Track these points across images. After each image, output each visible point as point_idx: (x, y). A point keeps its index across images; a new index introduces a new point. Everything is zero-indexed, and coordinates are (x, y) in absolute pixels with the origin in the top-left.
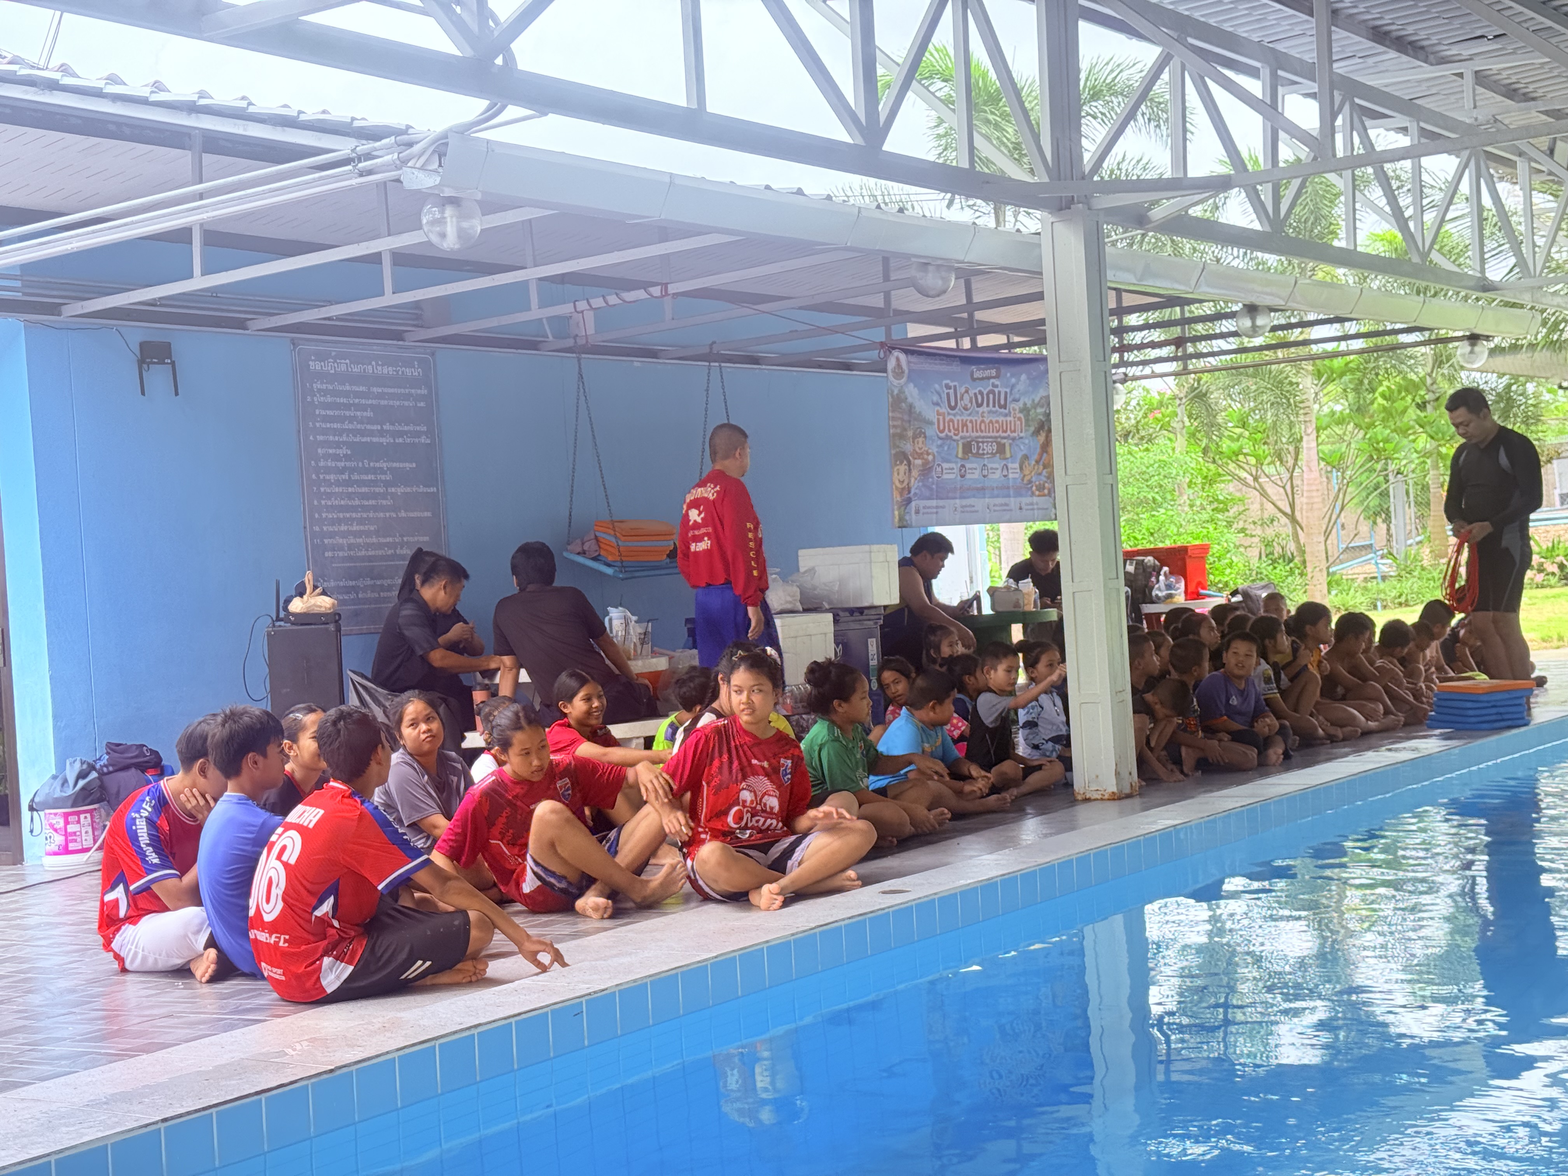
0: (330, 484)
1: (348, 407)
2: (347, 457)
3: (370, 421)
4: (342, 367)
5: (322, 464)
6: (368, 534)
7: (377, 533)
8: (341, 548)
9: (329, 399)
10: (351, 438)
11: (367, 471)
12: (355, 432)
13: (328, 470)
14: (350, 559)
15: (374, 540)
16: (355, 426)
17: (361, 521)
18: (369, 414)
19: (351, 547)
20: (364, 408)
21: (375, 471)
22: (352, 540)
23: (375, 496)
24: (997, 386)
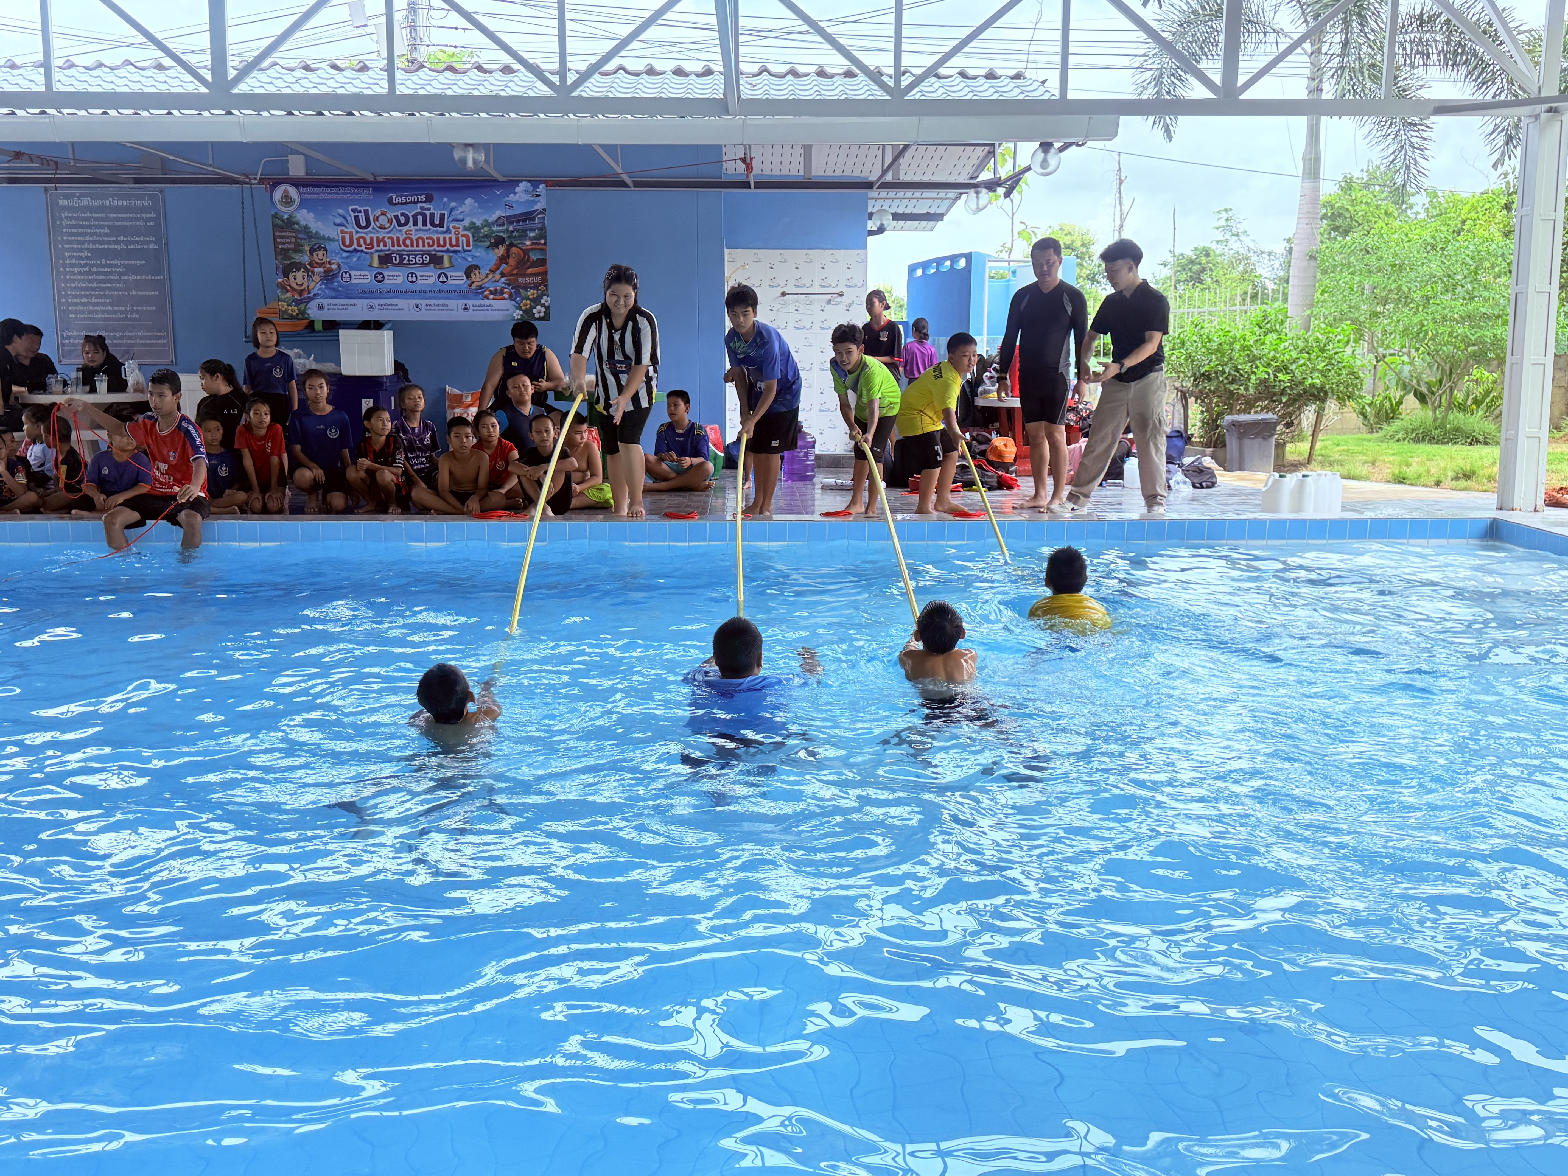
0: (74, 274)
1: (89, 227)
2: (87, 258)
3: (106, 235)
4: (85, 202)
5: (68, 262)
6: (104, 304)
7: (112, 304)
8: (83, 312)
9: (73, 222)
10: (91, 246)
11: (104, 266)
12: (94, 242)
13: (72, 265)
14: (90, 319)
15: (110, 308)
16: (95, 238)
17: (98, 297)
18: (106, 231)
19: (90, 312)
20: (103, 227)
21: (110, 266)
22: (91, 308)
23: (111, 281)
24: (429, 209)
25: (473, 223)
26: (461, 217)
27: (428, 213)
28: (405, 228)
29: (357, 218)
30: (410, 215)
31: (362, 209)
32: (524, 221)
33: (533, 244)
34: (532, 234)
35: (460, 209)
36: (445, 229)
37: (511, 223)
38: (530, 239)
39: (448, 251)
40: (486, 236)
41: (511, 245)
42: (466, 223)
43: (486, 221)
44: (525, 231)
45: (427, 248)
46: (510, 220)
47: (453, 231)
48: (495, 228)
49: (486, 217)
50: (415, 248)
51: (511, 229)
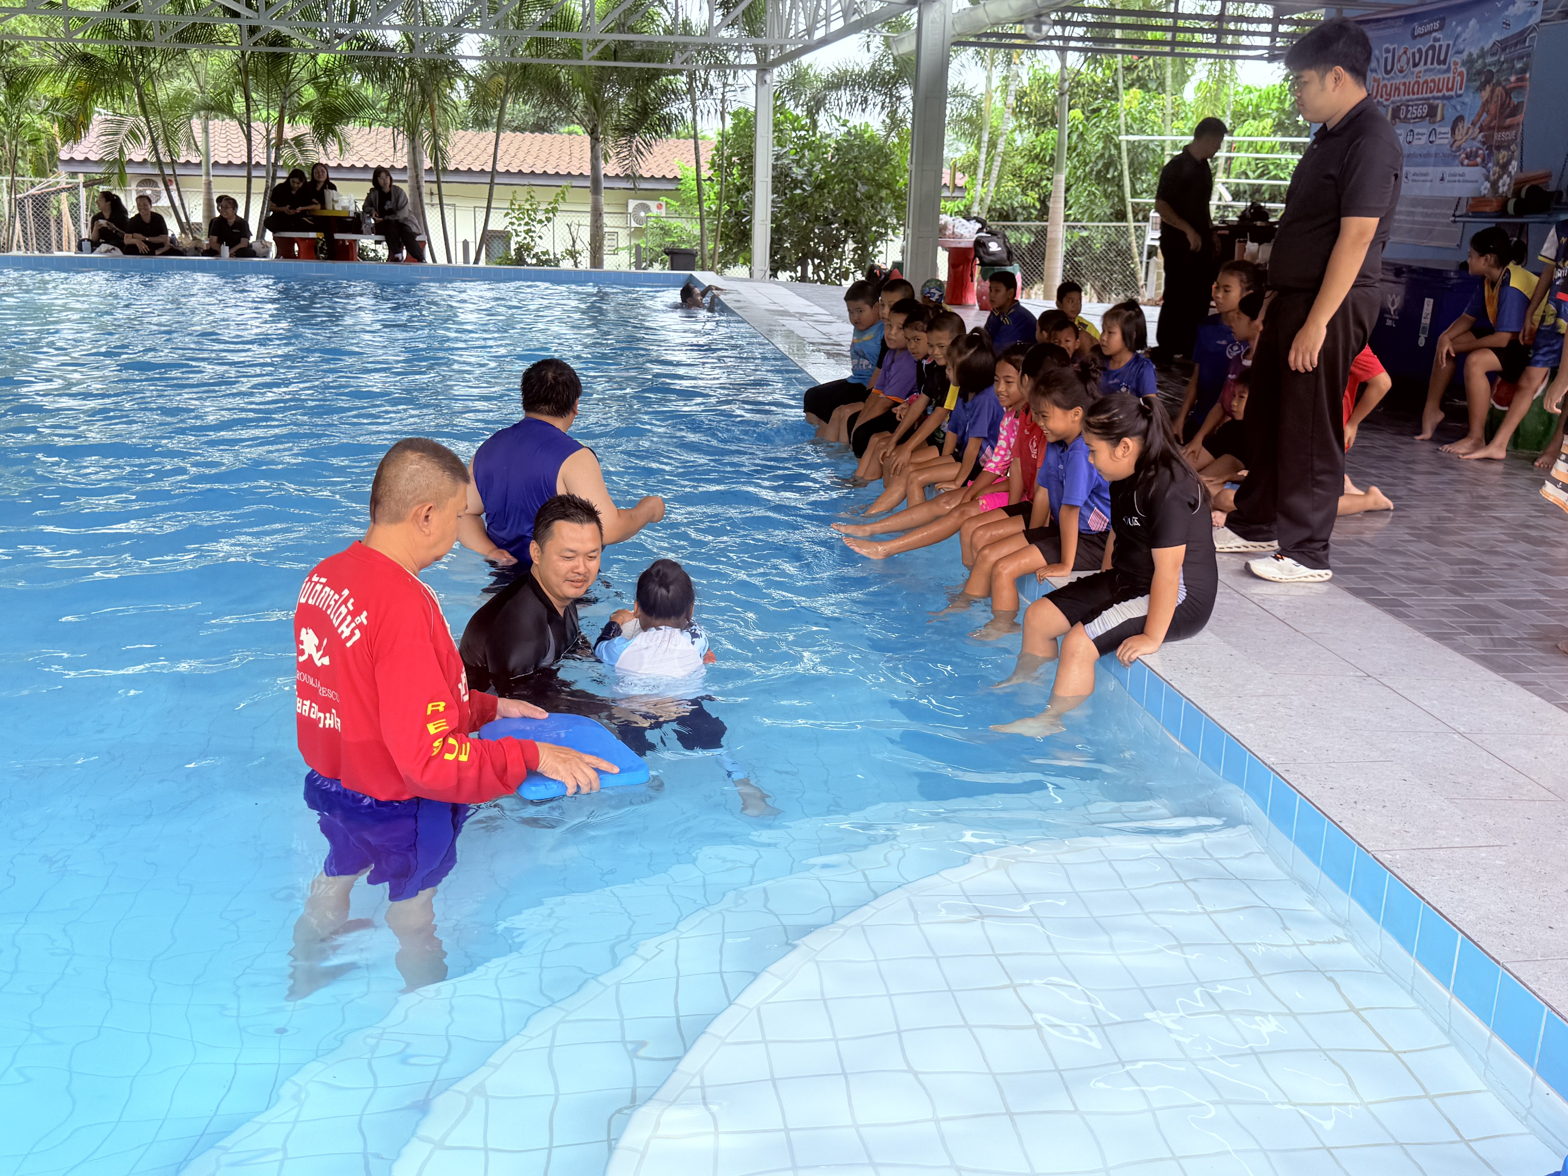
24: (1439, 40)
25: (1470, 55)
26: (1462, 47)
27: (1437, 44)
28: (1417, 69)
29: (1386, 59)
30: (1424, 50)
31: (1391, 47)
32: (1516, 44)
33: (1518, 80)
34: (1519, 65)
35: (1464, 36)
36: (1445, 67)
37: (1504, 50)
38: (1517, 73)
39: (1444, 97)
40: (1479, 73)
41: (1499, 83)
42: (1465, 56)
43: (1482, 49)
44: (1512, 60)
45: (1429, 95)
46: (1503, 45)
47: (1453, 67)
48: (1489, 60)
49: (1482, 44)
50: (1420, 96)
51: (1502, 59)
